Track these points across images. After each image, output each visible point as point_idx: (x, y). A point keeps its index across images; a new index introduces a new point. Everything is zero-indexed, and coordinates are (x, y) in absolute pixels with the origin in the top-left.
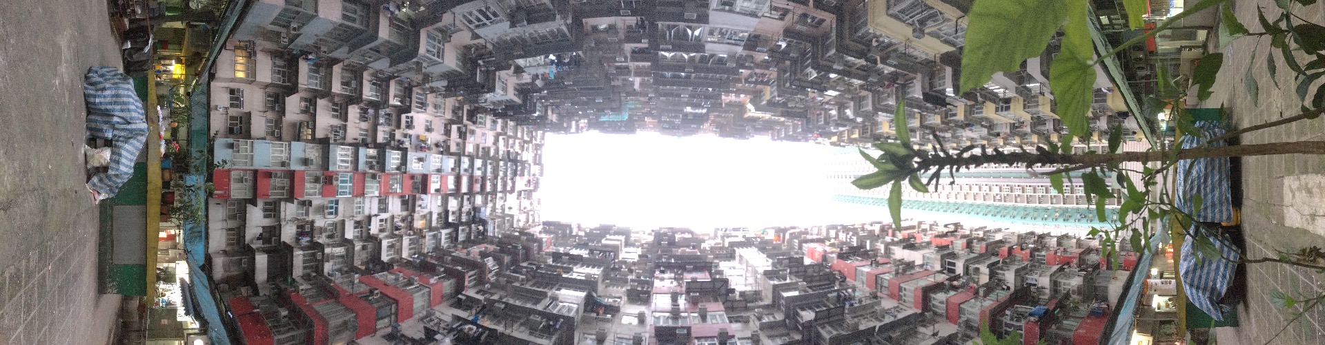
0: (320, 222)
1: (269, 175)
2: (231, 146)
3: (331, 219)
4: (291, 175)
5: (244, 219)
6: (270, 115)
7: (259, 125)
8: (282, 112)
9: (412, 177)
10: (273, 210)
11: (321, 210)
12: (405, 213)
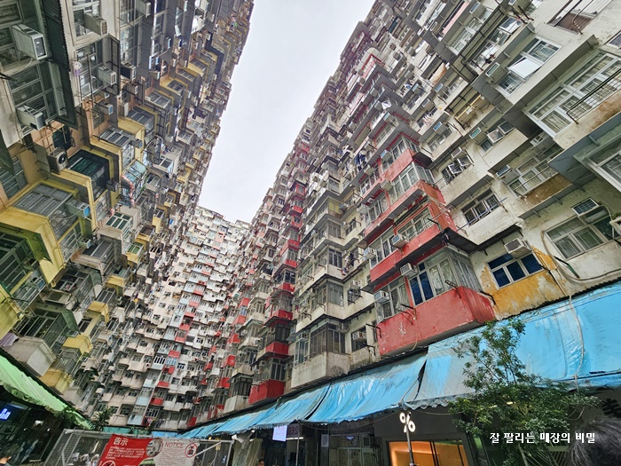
0: (184, 374)
1: (153, 399)
2: (133, 416)
3: (186, 367)
4: (157, 389)
5: (167, 412)
6: (127, 394)
7: (129, 400)
8: (127, 388)
9: (182, 324)
10: (170, 397)
11: (179, 373)
12: (200, 327)
